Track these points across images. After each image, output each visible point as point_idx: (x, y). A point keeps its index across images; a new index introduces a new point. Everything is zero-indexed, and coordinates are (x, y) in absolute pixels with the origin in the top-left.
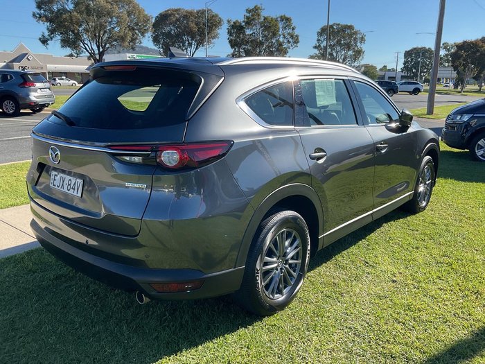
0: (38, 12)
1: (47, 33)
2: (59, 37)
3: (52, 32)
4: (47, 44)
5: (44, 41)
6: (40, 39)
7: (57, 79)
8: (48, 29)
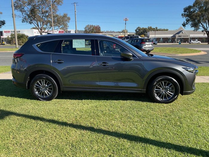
0: (184, 13)
1: (186, 22)
2: (191, 23)
3: (188, 21)
4: (185, 26)
5: (184, 25)
6: (183, 24)
7: (192, 41)
8: (186, 20)
